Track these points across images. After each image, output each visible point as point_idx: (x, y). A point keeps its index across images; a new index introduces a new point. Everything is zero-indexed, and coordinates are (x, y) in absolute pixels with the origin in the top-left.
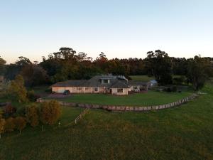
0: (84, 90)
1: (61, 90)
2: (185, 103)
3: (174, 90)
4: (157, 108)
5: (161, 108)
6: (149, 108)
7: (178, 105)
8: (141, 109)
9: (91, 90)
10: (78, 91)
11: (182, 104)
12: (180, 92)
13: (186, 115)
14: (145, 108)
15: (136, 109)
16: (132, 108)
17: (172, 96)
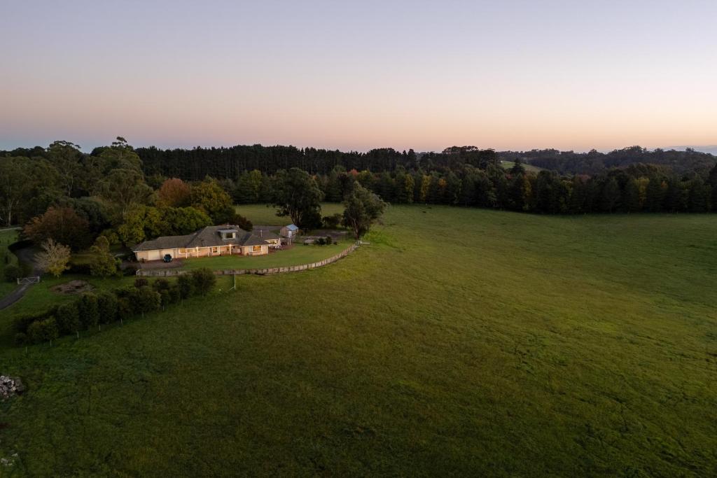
0: (196, 252)
1: (153, 255)
2: (343, 257)
3: (328, 242)
4: (313, 265)
5: (317, 265)
6: (306, 267)
7: (336, 261)
8: (297, 268)
9: (206, 251)
10: (187, 255)
11: (339, 259)
12: (335, 243)
13: (343, 269)
14: (301, 268)
15: (292, 269)
16: (286, 270)
17: (326, 250)
